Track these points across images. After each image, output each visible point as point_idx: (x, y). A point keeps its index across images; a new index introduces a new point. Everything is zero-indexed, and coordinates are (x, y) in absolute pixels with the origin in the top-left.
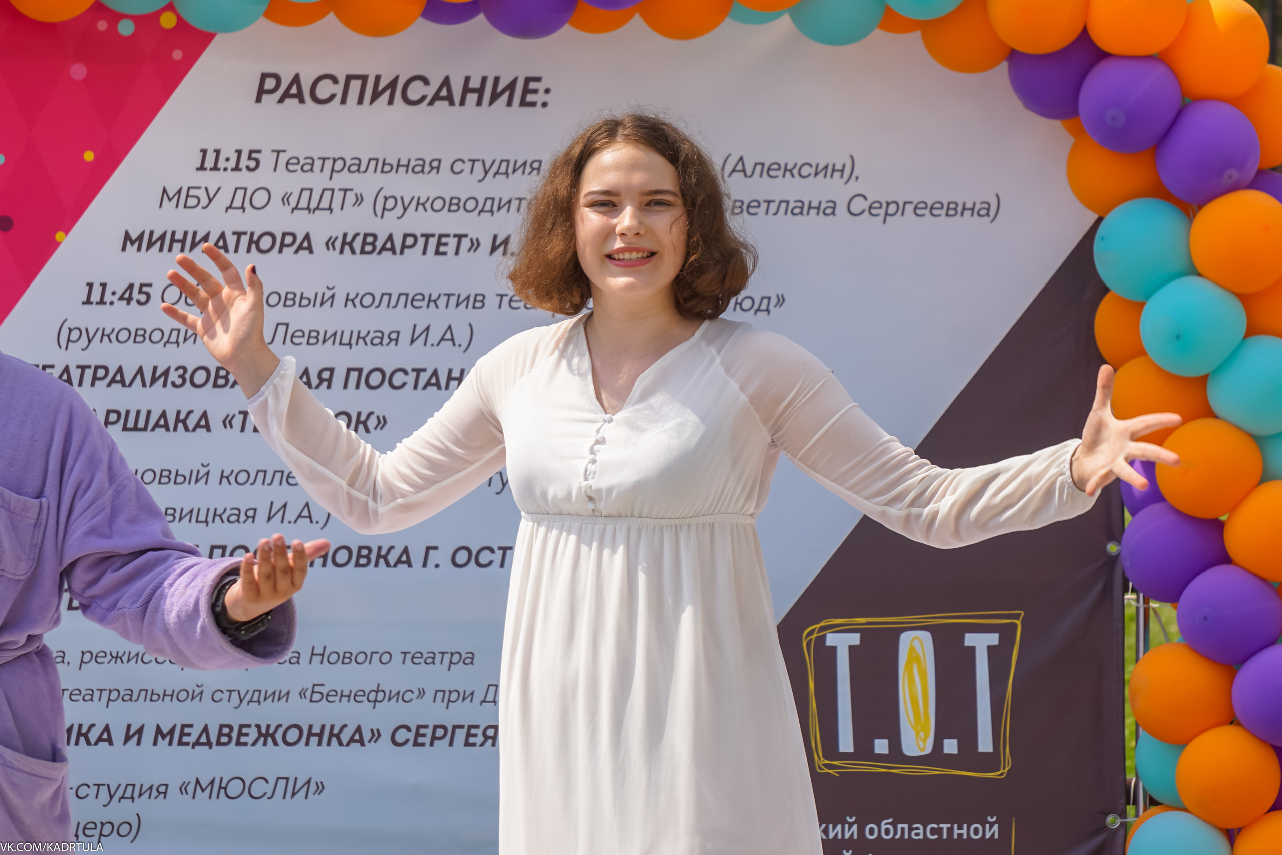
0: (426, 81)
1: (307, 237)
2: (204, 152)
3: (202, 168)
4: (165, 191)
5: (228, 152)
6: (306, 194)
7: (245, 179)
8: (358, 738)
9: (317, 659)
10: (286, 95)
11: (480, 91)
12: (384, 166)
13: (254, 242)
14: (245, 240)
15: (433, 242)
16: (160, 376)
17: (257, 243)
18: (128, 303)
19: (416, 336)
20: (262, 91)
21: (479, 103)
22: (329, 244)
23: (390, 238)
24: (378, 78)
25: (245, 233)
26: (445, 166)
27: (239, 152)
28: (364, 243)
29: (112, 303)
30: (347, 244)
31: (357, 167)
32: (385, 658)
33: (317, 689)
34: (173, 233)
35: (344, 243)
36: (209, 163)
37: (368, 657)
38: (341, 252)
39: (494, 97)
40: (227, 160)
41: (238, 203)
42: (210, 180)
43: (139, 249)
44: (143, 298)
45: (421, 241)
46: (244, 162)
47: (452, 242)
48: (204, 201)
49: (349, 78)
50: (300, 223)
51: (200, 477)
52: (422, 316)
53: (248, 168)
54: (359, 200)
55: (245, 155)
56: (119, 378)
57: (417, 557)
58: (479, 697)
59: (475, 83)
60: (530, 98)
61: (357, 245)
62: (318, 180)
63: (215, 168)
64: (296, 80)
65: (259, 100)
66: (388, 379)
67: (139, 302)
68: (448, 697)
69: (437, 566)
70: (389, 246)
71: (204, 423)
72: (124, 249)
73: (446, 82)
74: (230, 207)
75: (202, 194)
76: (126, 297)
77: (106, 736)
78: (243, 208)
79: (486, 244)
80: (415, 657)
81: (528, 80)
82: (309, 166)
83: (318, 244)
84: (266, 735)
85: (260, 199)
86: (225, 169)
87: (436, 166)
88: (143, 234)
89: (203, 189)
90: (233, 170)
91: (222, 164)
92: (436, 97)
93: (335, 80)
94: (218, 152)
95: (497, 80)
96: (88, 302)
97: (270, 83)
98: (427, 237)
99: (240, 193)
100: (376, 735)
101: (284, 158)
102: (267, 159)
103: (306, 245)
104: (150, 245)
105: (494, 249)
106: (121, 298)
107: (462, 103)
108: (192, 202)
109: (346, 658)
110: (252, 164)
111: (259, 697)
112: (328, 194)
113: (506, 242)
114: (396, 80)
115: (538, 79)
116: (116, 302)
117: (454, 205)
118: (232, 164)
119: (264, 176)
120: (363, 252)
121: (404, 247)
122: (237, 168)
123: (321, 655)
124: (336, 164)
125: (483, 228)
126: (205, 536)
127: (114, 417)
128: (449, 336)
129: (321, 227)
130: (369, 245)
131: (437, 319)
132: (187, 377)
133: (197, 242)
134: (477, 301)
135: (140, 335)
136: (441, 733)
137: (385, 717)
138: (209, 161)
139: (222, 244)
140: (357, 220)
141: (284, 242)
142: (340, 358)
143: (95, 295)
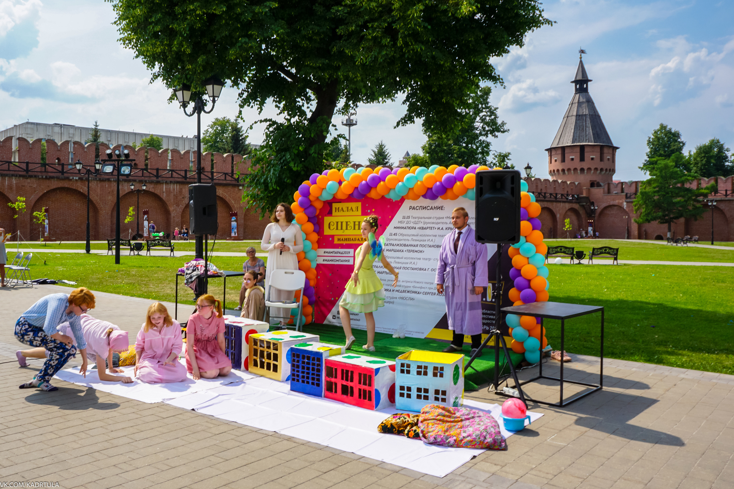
0: (429, 207)
4: (399, 221)
6: (415, 222)
7: (408, 220)
8: (419, 293)
10: (413, 209)
12: (425, 218)
16: (398, 245)
19: (428, 240)
20: (410, 208)
21: (436, 210)
24: (424, 206)
25: (408, 227)
31: (421, 218)
32: (422, 283)
34: (400, 227)
38: (419, 229)
39: (438, 209)
42: (404, 220)
43: (396, 229)
45: (429, 228)
47: (433, 228)
50: (415, 226)
51: (402, 258)
54: (421, 222)
55: (408, 217)
56: (393, 245)
57: (427, 270)
60: (442, 209)
62: (417, 220)
64: (414, 207)
65: (410, 210)
66: (424, 246)
67: (396, 236)
68: (430, 288)
69: (429, 271)
70: (425, 228)
71: (403, 251)
72: (394, 229)
73: (432, 207)
74: (405, 223)
76: (394, 235)
77: (390, 291)
78: (408, 224)
79: (437, 228)
80: (426, 283)
83: (417, 228)
84: (408, 292)
85: (410, 222)
87: (431, 218)
88: (396, 227)
92: (431, 209)
94: (405, 216)
95: (438, 206)
99: (408, 222)
100: (421, 293)
101: (413, 217)
102: (411, 217)
103: (415, 228)
107: (434, 210)
108: (402, 223)
109: (418, 282)
111: (407, 287)
112: (418, 222)
113: (439, 228)
115: (443, 206)
117: (433, 223)
118: (406, 218)
119: (411, 219)
120: (421, 229)
121: (427, 229)
123: (415, 282)
124: (419, 218)
125: (437, 226)
126: (402, 266)
127: (393, 250)
128: (432, 240)
129: (417, 226)
130: (423, 228)
131: (431, 238)
132: (401, 245)
133: (403, 228)
134: (436, 236)
135: (396, 240)
136: (429, 293)
137: (422, 290)
138: (404, 218)
139: (405, 228)
140: (421, 225)
141: (413, 228)
142: (419, 243)
143: (391, 235)
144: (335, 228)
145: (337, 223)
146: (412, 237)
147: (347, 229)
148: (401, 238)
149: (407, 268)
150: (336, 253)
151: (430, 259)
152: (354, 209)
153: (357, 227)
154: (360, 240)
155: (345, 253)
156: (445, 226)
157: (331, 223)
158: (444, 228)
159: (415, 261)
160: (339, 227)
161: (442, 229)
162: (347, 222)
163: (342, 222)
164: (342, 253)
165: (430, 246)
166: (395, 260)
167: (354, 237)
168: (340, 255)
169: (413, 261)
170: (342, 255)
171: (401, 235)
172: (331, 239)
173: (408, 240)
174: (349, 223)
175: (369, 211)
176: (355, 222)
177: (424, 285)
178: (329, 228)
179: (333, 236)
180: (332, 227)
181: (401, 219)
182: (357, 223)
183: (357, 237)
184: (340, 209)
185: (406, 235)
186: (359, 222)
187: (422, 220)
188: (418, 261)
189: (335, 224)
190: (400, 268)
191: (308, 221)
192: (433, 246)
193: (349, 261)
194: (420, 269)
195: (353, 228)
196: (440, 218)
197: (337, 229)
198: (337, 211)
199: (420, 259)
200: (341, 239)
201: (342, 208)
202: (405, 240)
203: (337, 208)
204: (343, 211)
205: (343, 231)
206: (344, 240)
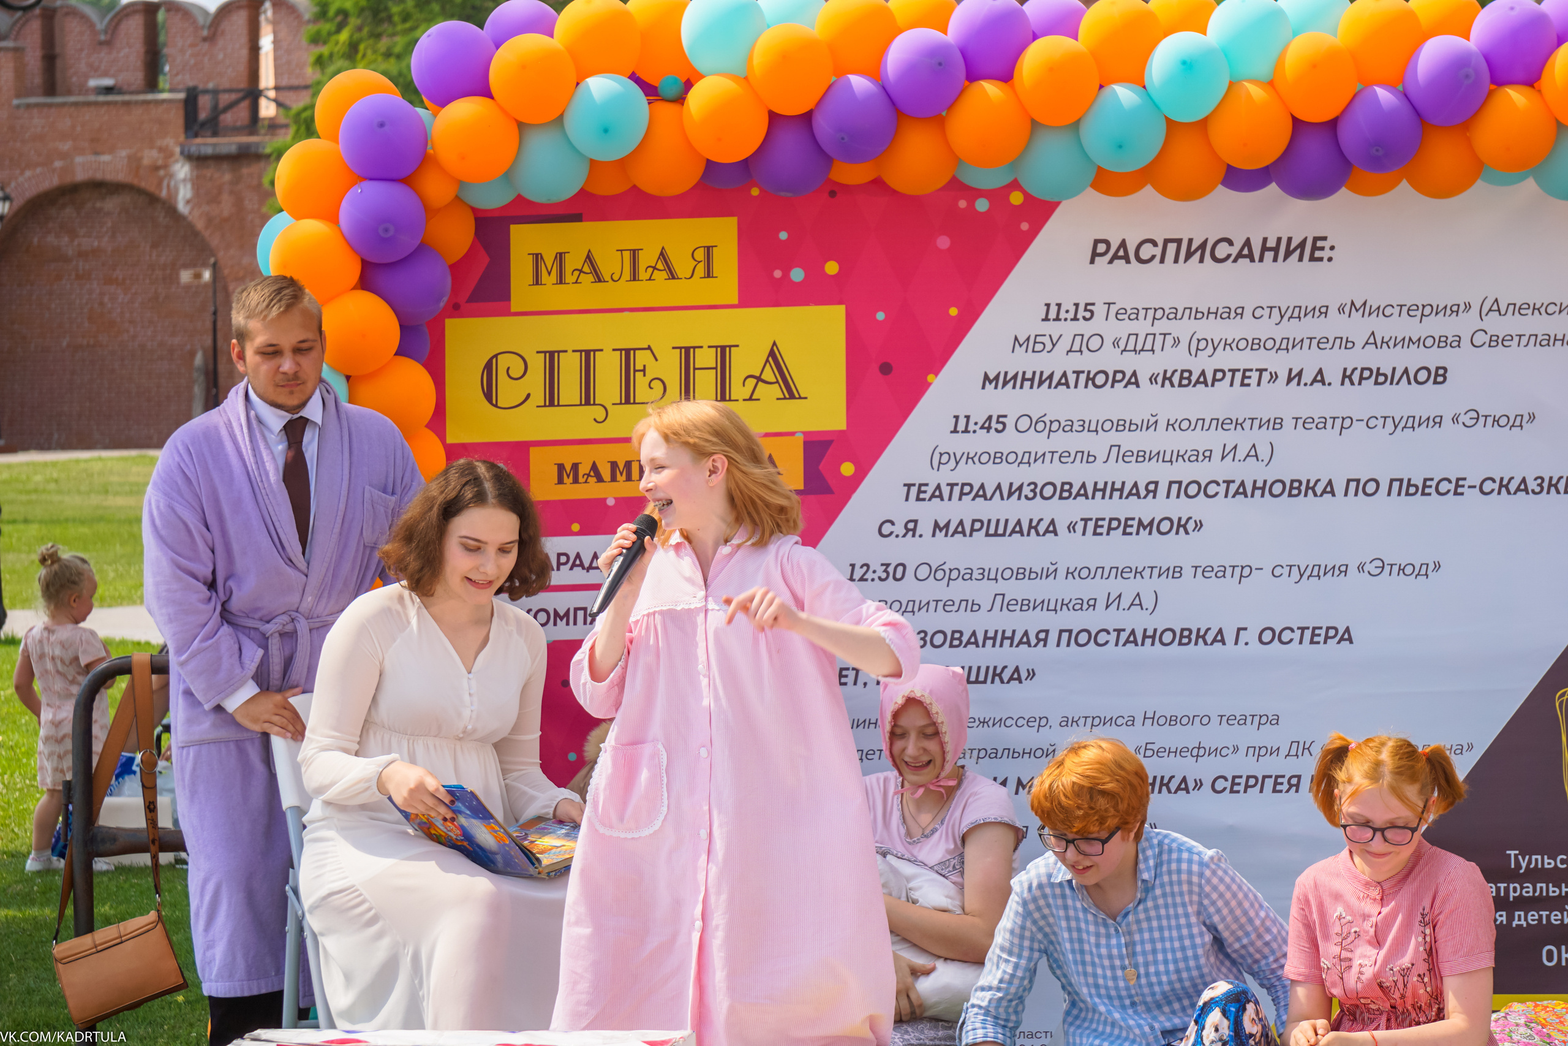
0: (1231, 243)
1: (1134, 374)
2: (1048, 305)
3: (1046, 319)
4: (1016, 339)
5: (1068, 305)
6: (1133, 338)
7: (1081, 327)
8: (1183, 786)
9: (1148, 722)
10: (1115, 257)
11: (1276, 250)
12: (1197, 314)
13: (1091, 379)
14: (1083, 377)
15: (1238, 375)
16: (1016, 491)
17: (1093, 380)
18: (988, 432)
19: (1226, 453)
20: (1095, 254)
21: (1275, 260)
22: (1153, 379)
23: (1203, 373)
24: (1190, 241)
25: (1083, 372)
26: (1248, 313)
27: (1077, 305)
28: (1182, 378)
29: (974, 432)
30: (1167, 378)
31: (1174, 315)
32: (1205, 720)
33: (1149, 746)
34: (1024, 373)
35: (1165, 378)
36: (1053, 315)
37: (1191, 720)
38: (1163, 386)
39: (1288, 254)
40: (1067, 311)
41: (1076, 347)
42: (1053, 329)
43: (996, 387)
44: (1000, 427)
45: (1229, 375)
46: (1081, 313)
47: (1255, 375)
48: (1049, 346)
49: (1167, 241)
50: (1129, 363)
51: (1050, 573)
52: (1230, 438)
53: (1084, 318)
54: (1177, 342)
55: (1081, 308)
56: (981, 493)
57: (1230, 637)
58: (1284, 751)
59: (1271, 243)
60: (1318, 254)
61: (1176, 379)
62: (1142, 327)
63: (1057, 319)
64: (1123, 244)
65: (1092, 262)
66: (1203, 490)
67: (997, 430)
68: (1258, 752)
69: (1247, 644)
70: (1202, 380)
71: (1052, 529)
72: (983, 387)
73: (1248, 243)
74: (1070, 351)
75: (1046, 340)
76: (987, 427)
78: (1081, 351)
79: (1283, 376)
80: (1228, 719)
81: (1316, 239)
82: (1135, 315)
83: (1143, 379)
85: (1095, 343)
86: (1066, 320)
87: (1240, 313)
88: (999, 374)
89: (1048, 337)
90: (1072, 320)
91: (1063, 315)
92: (1240, 255)
93: (1155, 244)
94: (1059, 305)
95: (1290, 239)
96: (955, 431)
97: (1101, 248)
98: (1234, 371)
99: (1078, 339)
100: (1199, 784)
101: (1114, 309)
102: (1100, 310)
103: (1134, 380)
104: (1005, 383)
105: (1290, 380)
106: (982, 427)
107: (1261, 260)
108: (1039, 347)
109: (1173, 721)
110: (1088, 315)
112: (1150, 338)
113: (1300, 374)
114: (1206, 241)
115: (1324, 238)
116: (979, 431)
117: (1255, 344)
118: (1071, 315)
119: (1098, 324)
120: (1180, 385)
121: (1214, 380)
122: (1075, 319)
123: (1151, 718)
124: (1157, 313)
125: (1280, 363)
126: (1054, 622)
127: (978, 525)
128: (1253, 453)
129: (1146, 365)
130: (1186, 379)
131: (1243, 439)
132: (1037, 492)
133: (1044, 380)
134: (1277, 424)
135: (998, 458)
136: (1253, 782)
137: (1206, 769)
138: (1052, 313)
139: (1064, 381)
140: (1175, 359)
141: (1115, 378)
142: (1163, 473)
143: (961, 426)
144: (538, 397)
145: (552, 358)
146: (1114, 437)
147: (627, 398)
148: (1037, 442)
149: (1093, 638)
151: (1244, 572)
152: (682, 266)
156: (1334, 362)
157: (504, 362)
158: (1333, 375)
159: (1146, 587)
160: (570, 388)
161: (1320, 378)
162: (627, 354)
163: (588, 356)
165: (1242, 491)
166: (1001, 586)
168: (579, 576)
169: (1128, 588)
170: (595, 577)
171: (1039, 424)
173: (1089, 458)
174: (642, 359)
175: (797, 275)
176: (687, 353)
177: (1215, 735)
179: (520, 451)
180: (507, 391)
181: (1032, 327)
182: (706, 358)
184: (573, 262)
185: (1069, 427)
186: (723, 351)
187: (1183, 328)
188: (1164, 585)
189: (537, 364)
190: (1043, 637)
191: (402, 351)
192: (1263, 489)
194: (1185, 637)
195: (674, 390)
196: (1299, 313)
197: (552, 400)
198: (549, 279)
199: (1176, 572)
200: (584, 469)
201: (589, 258)
202: (1063, 457)
203: (549, 259)
204: (599, 279)
205: (598, 412)
206: (606, 473)
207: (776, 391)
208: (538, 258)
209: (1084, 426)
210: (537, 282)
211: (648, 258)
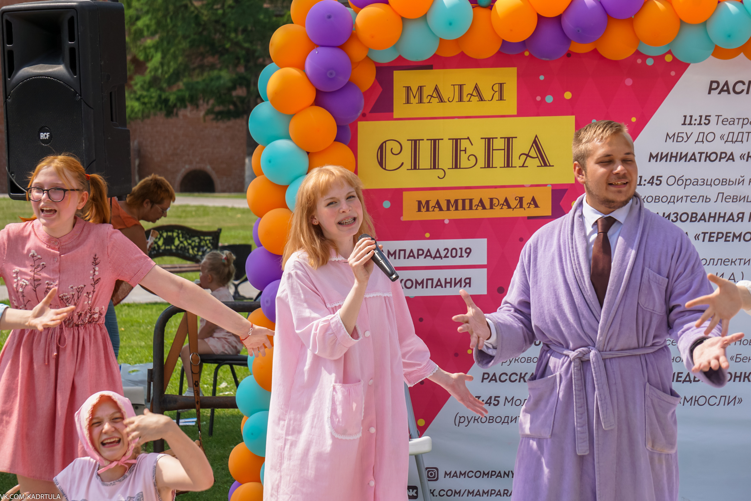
1: (732, 154)
2: (685, 116)
3: (684, 124)
4: (668, 134)
5: (696, 116)
6: (731, 135)
7: (703, 128)
10: (722, 90)
13: (708, 157)
14: (704, 156)
18: (652, 185)
20: (711, 89)
22: (742, 157)
25: (704, 153)
27: (701, 116)
29: (644, 185)
30: (750, 156)
33: (738, 357)
34: (672, 153)
35: (748, 157)
36: (688, 122)
38: (747, 160)
40: (696, 120)
41: (700, 139)
42: (688, 129)
43: (656, 161)
44: (658, 182)
46: (703, 121)
48: (685, 139)
50: (729, 148)
53: (705, 123)
55: (703, 118)
62: (736, 128)
63: (690, 124)
64: (726, 83)
65: (709, 93)
67: (656, 184)
72: (650, 161)
74: (697, 141)
75: (684, 135)
76: (651, 182)
78: (703, 141)
82: (732, 122)
83: (737, 157)
85: (710, 137)
86: (695, 124)
88: (658, 154)
89: (685, 134)
90: (698, 124)
91: (693, 122)
93: (744, 84)
94: (691, 116)
97: (714, 85)
99: (701, 135)
101: (721, 119)
102: (713, 119)
103: (731, 158)
104: (661, 159)
106: (649, 183)
108: (680, 139)
110: (707, 122)
112: (741, 134)
116: (647, 185)
118: (698, 122)
119: (712, 127)
122: (700, 124)
124: (745, 121)
129: (738, 149)
132: (678, 218)
133: (682, 157)
135: (657, 199)
138: (688, 120)
139: (693, 158)
141: (721, 156)
142: (747, 208)
144: (408, 164)
145: (415, 143)
146: (720, 188)
147: (456, 165)
148: (678, 191)
150: (411, 255)
152: (487, 93)
153: (498, 158)
154: (514, 203)
155: (452, 253)
157: (389, 145)
159: (737, 270)
160: (425, 159)
162: (456, 141)
163: (435, 142)
164: (438, 255)
167: (486, 195)
168: (429, 262)
169: (727, 270)
170: (438, 262)
171: (679, 181)
172: (387, 204)
173: (707, 199)
174: (464, 144)
175: (549, 99)
176: (489, 141)
178: (381, 163)
179: (398, 193)
180: (391, 161)
181: (677, 128)
182: (499, 144)
183: (500, 195)
184: (427, 91)
185: (695, 183)
186: (509, 140)
188: (747, 269)
189: (408, 147)
191: (338, 139)
193: (468, 282)
195: (482, 162)
197: (415, 166)
198: (414, 101)
200: (432, 204)
201: (436, 89)
202: (692, 199)
203: (414, 89)
204: (441, 100)
205: (441, 173)
206: (444, 205)
207: (537, 162)
208: (408, 89)
209: (704, 182)
210: (408, 102)
211: (468, 89)
